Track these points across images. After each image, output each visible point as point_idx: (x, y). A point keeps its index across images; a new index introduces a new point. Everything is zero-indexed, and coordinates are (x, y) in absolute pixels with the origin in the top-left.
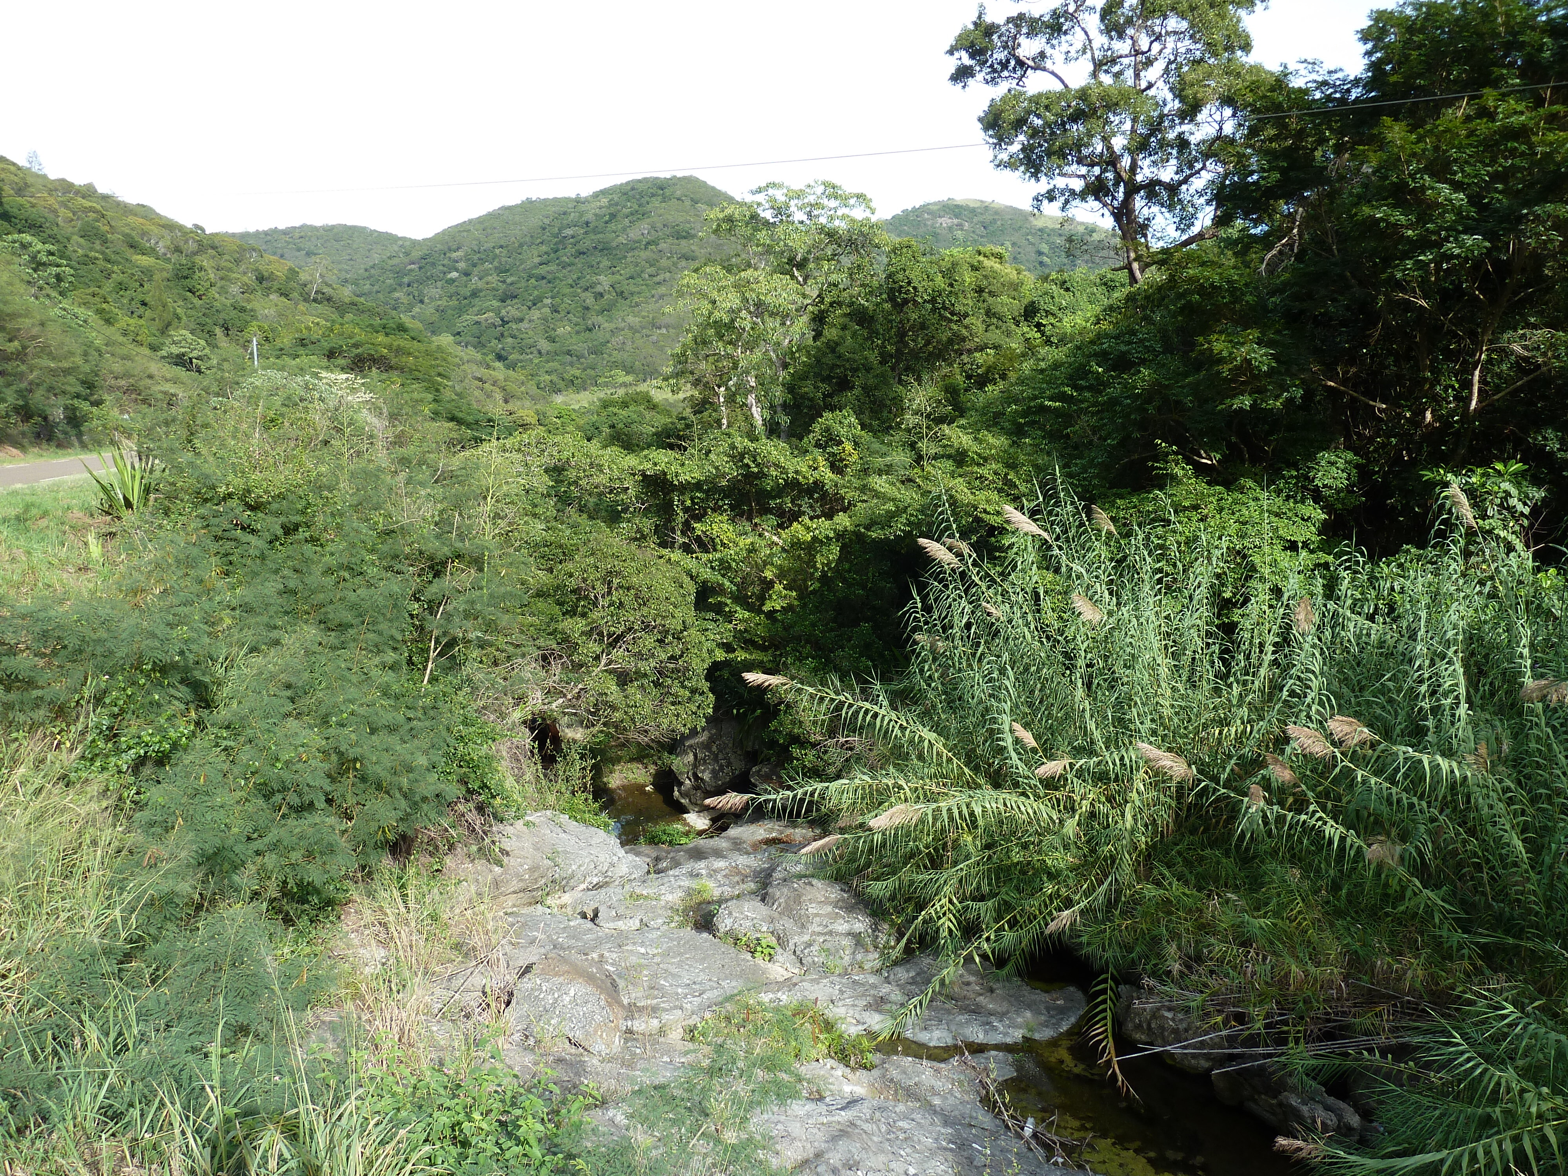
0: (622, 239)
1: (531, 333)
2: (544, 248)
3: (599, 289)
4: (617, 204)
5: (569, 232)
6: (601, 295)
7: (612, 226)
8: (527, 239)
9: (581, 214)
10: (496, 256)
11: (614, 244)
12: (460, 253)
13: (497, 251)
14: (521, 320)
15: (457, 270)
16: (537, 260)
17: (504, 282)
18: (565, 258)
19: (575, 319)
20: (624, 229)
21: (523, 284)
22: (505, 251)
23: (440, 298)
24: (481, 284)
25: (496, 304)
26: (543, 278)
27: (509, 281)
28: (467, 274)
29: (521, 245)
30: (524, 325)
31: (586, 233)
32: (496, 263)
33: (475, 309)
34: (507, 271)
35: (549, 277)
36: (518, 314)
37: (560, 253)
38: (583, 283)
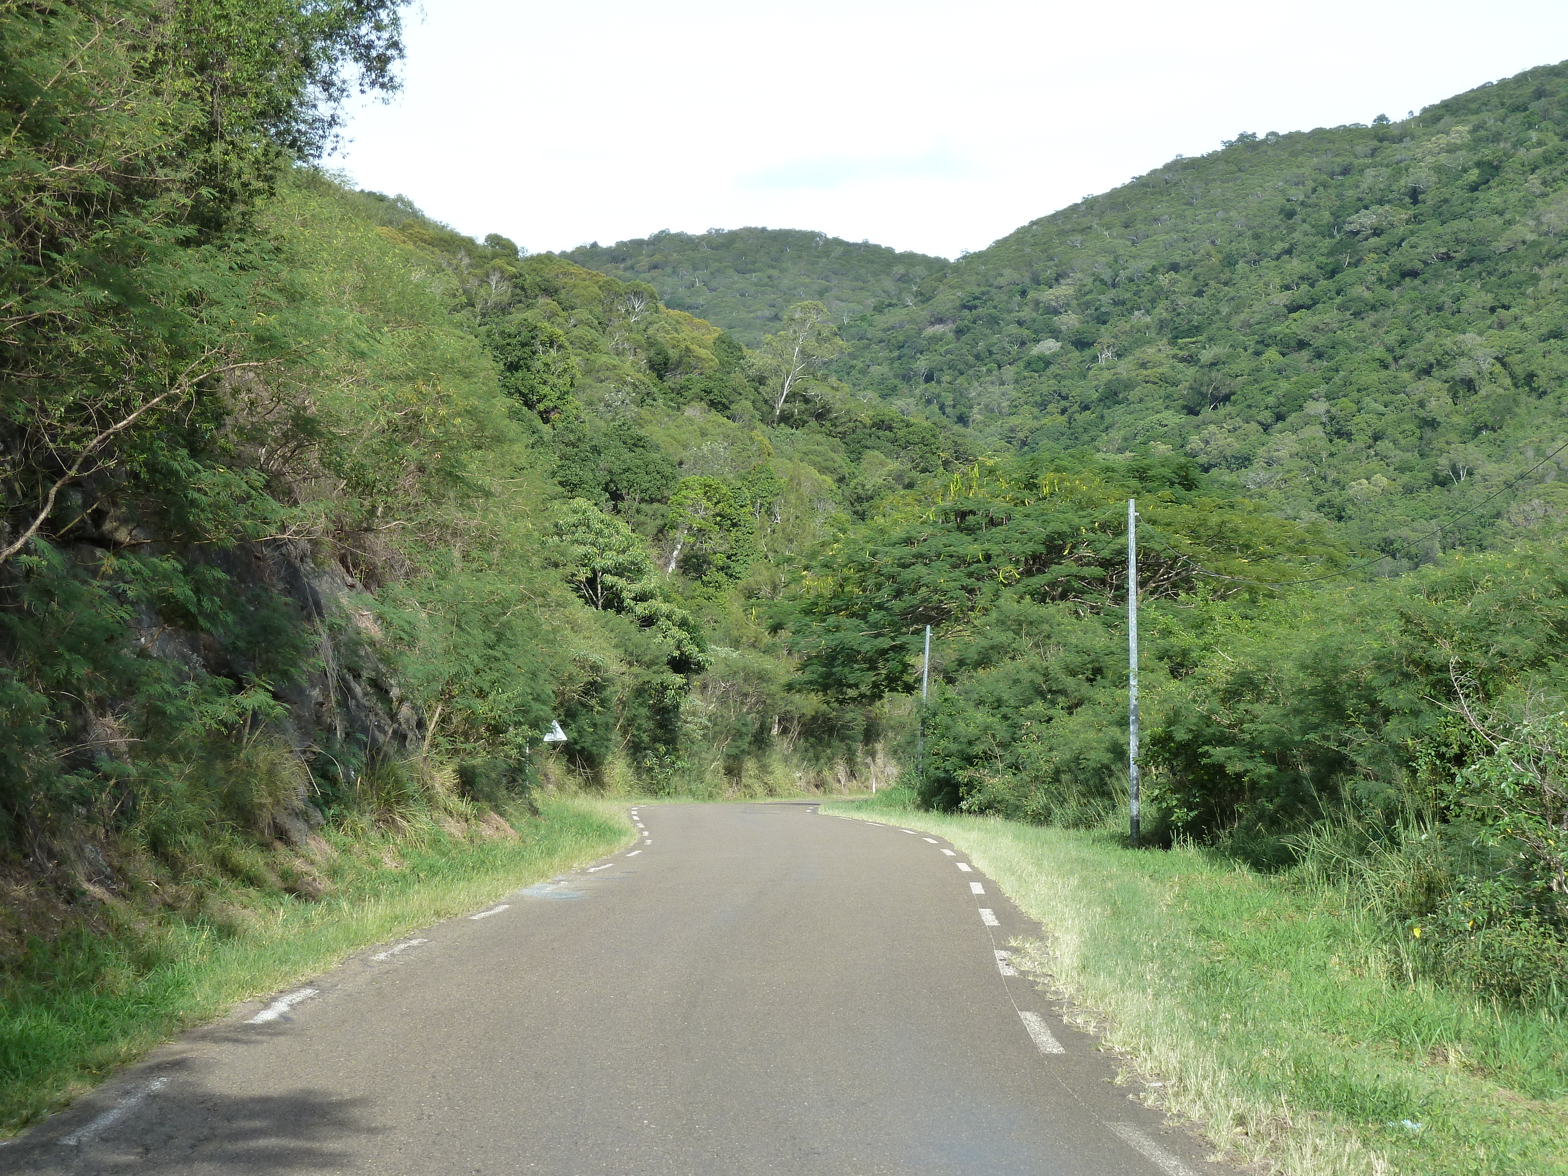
0: (1524, 231)
1: (1273, 493)
2: (1295, 266)
3: (1464, 368)
4: (1497, 137)
5: (1367, 219)
6: (1470, 385)
7: (1492, 197)
8: (1247, 244)
9: (1399, 169)
10: (1159, 294)
11: (1501, 245)
12: (1064, 290)
13: (1164, 280)
14: (1244, 461)
15: (1055, 334)
16: (1282, 299)
17: (1190, 360)
18: (1359, 291)
19: (1397, 456)
20: (1528, 204)
21: (1244, 363)
22: (1184, 281)
23: (1014, 409)
24: (1125, 368)
25: (1173, 419)
26: (1302, 345)
27: (1206, 356)
28: (1082, 343)
29: (1230, 262)
30: (1251, 476)
31: (1416, 219)
32: (1161, 311)
33: (1117, 435)
34: (1195, 330)
35: (1320, 341)
36: (1234, 445)
37: (1346, 276)
38: (1416, 354)
